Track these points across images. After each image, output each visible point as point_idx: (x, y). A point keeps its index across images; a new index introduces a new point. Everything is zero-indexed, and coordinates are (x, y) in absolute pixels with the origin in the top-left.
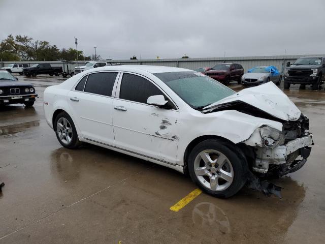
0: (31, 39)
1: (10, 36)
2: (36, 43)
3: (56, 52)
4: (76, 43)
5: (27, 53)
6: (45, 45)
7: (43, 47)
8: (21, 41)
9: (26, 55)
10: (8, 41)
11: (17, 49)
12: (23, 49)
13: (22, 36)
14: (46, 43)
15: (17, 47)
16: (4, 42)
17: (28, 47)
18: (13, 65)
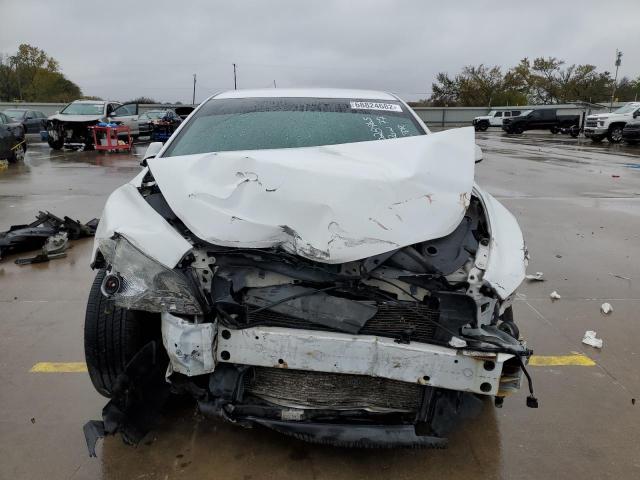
0: (561, 63)
1: (525, 61)
2: (570, 70)
3: (607, 85)
4: (618, 63)
5: (547, 90)
6: (587, 72)
7: (581, 77)
8: (541, 69)
9: (544, 94)
10: (518, 70)
11: (531, 84)
12: (542, 83)
13: (546, 59)
14: (589, 68)
15: (532, 80)
16: (512, 72)
17: (551, 79)
18: (495, 112)
